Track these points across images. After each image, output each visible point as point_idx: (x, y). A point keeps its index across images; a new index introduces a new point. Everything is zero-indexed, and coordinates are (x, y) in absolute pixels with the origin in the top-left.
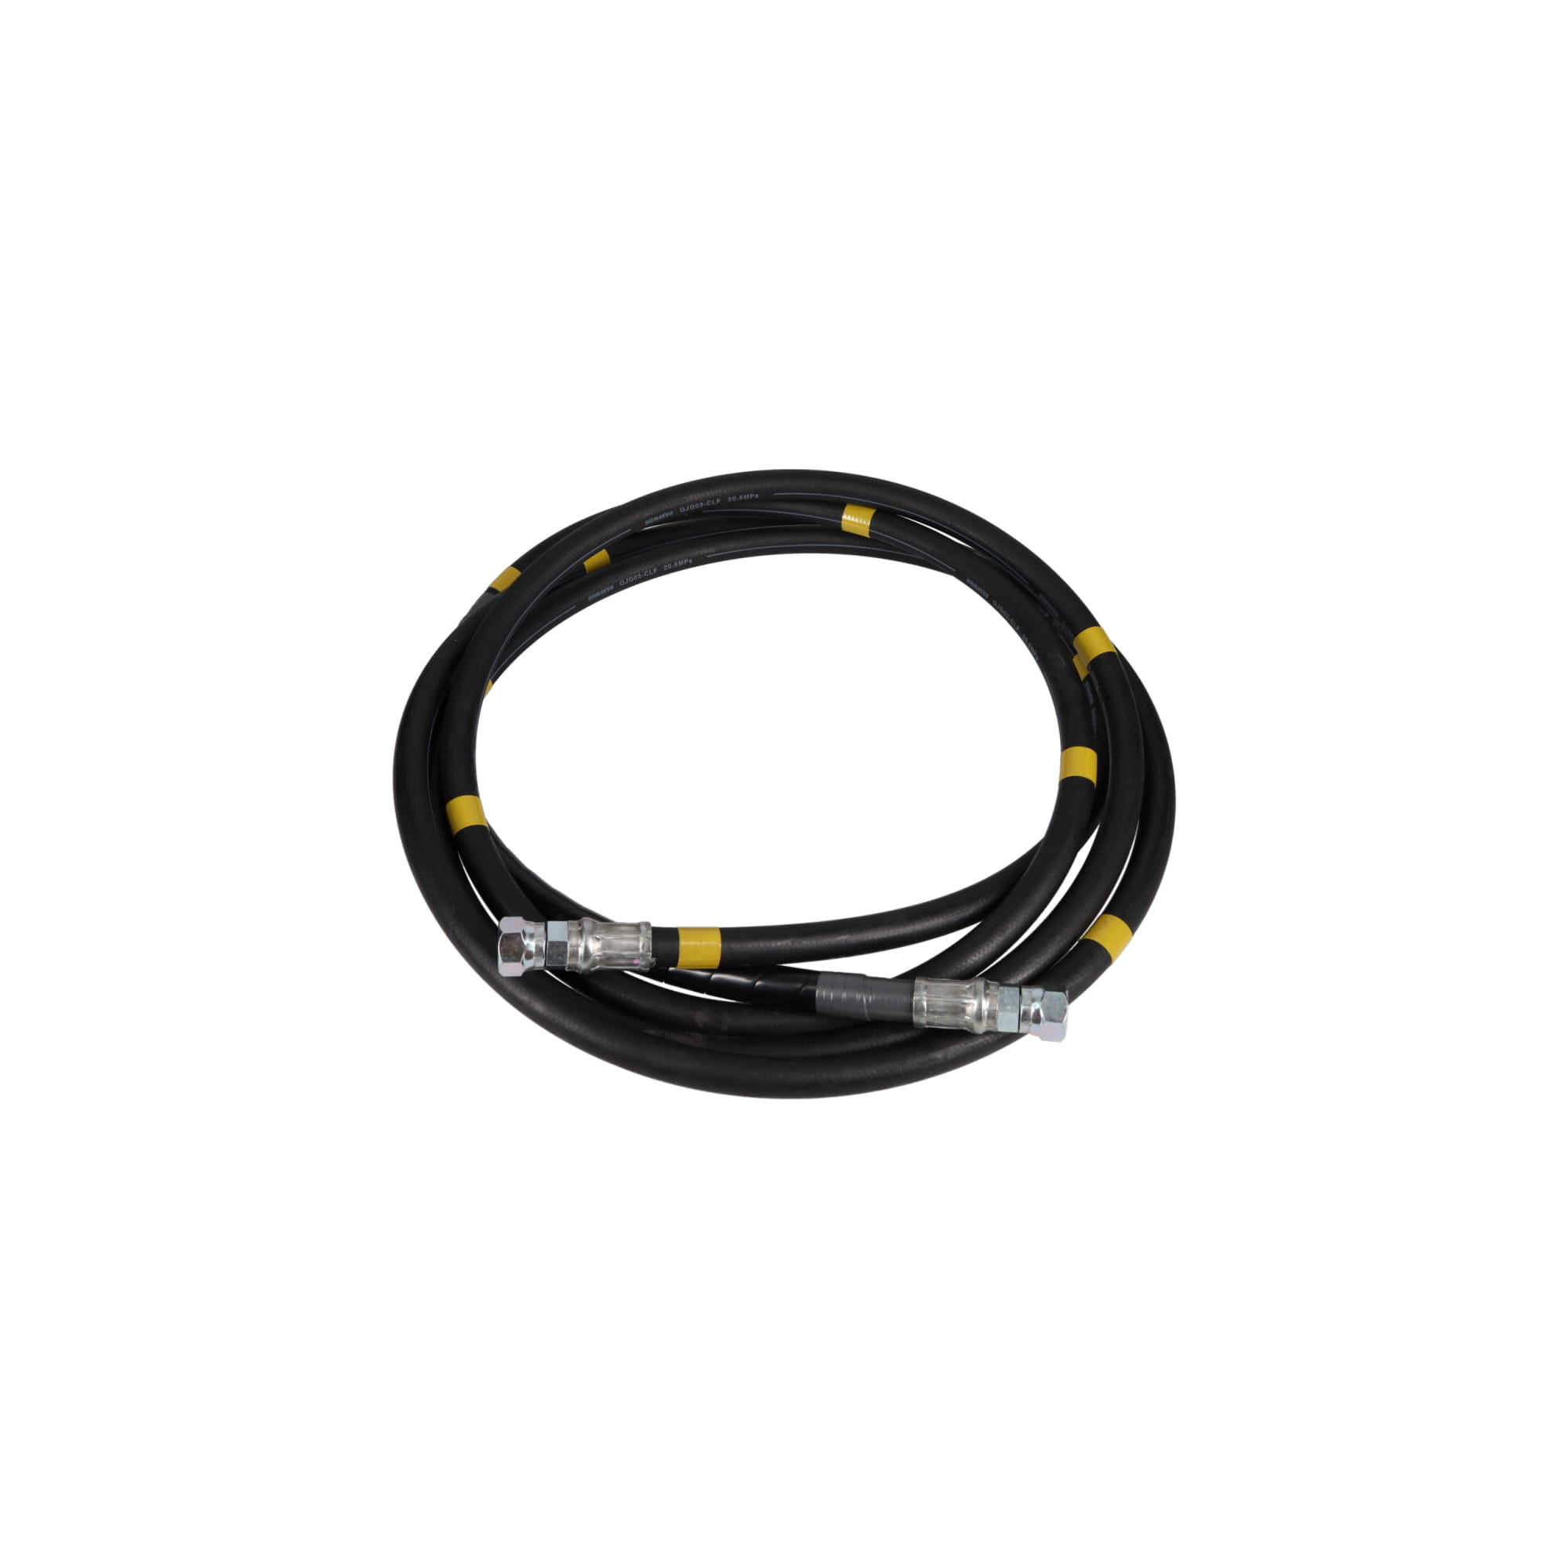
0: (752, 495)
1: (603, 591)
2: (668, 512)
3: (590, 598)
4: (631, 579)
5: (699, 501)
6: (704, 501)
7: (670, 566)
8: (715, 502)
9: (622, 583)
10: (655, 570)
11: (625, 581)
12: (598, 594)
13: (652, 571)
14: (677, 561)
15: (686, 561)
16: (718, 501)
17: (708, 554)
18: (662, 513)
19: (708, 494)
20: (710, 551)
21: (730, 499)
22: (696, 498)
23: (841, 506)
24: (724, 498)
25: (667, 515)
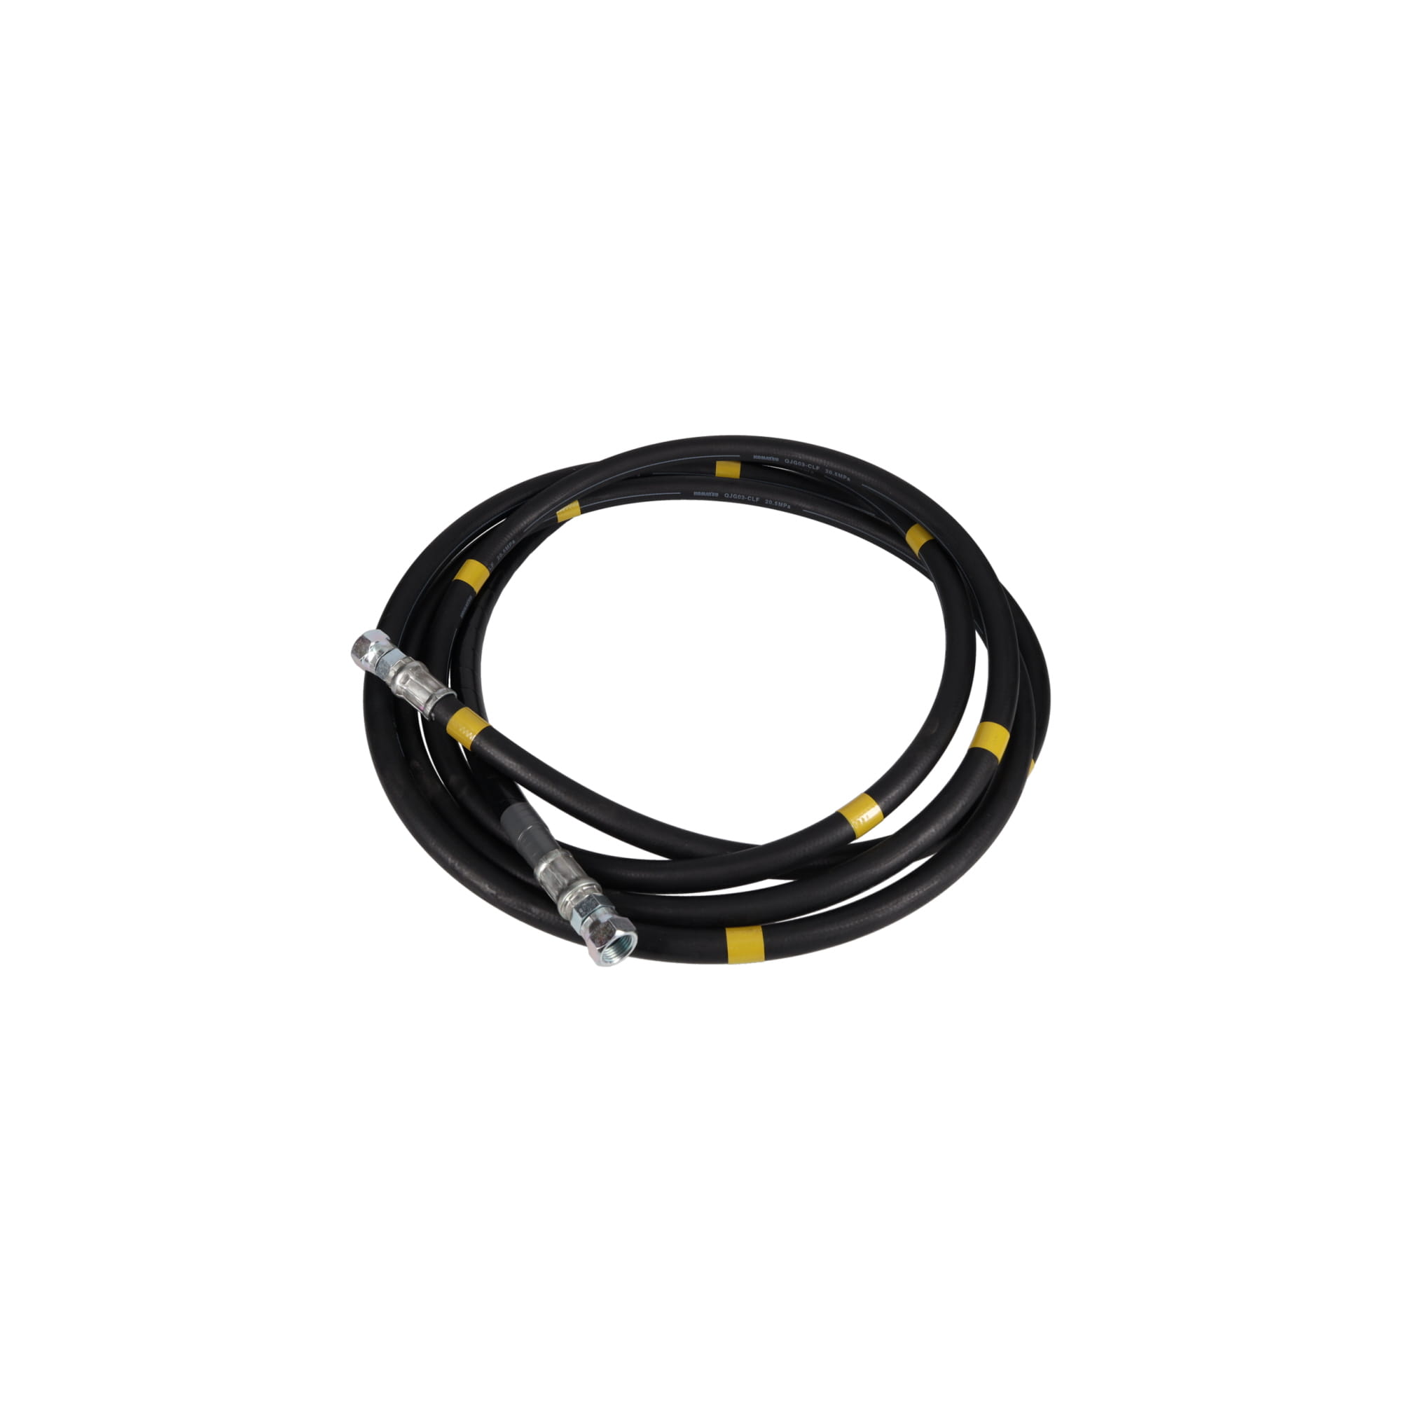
0: (845, 477)
1: (709, 494)
2: (775, 457)
3: (695, 493)
4: (735, 496)
5: (802, 461)
6: (807, 462)
7: (771, 502)
8: (815, 467)
9: (726, 495)
10: (757, 499)
11: (730, 495)
12: (703, 494)
13: (755, 499)
14: (778, 502)
15: (785, 505)
16: (818, 468)
17: (804, 508)
18: (769, 455)
19: (811, 458)
20: (808, 507)
21: (827, 471)
22: (800, 458)
23: (909, 523)
24: (823, 467)
25: (773, 459)
